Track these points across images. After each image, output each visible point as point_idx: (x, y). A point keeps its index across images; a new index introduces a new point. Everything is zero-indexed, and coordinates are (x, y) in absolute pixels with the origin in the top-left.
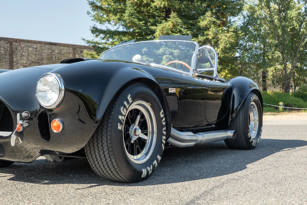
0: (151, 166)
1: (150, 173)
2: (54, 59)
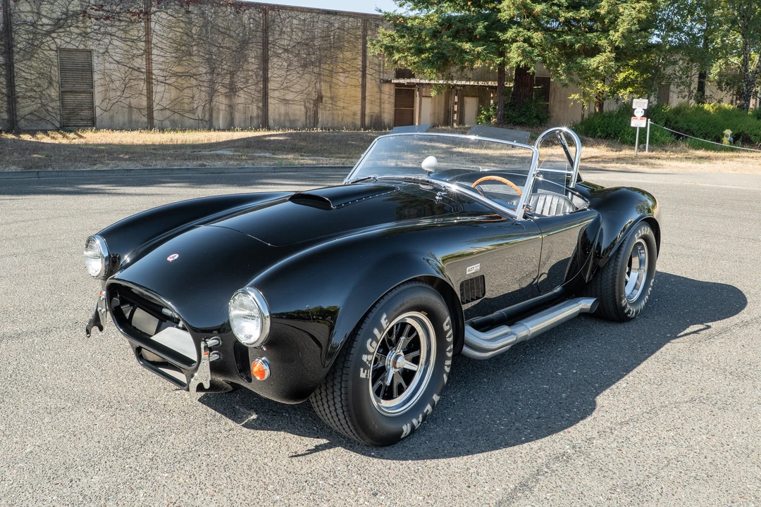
0: (421, 416)
1: (417, 427)
2: (332, 37)
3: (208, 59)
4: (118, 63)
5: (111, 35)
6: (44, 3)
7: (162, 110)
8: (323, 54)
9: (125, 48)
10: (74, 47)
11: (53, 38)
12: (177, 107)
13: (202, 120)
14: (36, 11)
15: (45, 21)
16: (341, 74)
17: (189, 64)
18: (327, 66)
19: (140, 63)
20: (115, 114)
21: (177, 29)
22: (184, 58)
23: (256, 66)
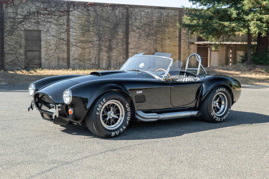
0: (118, 131)
1: (117, 134)
2: (162, 21)
3: (98, 33)
4: (53, 36)
5: (50, 22)
6: (19, 8)
7: (74, 59)
8: (158, 30)
9: (57, 29)
10: (33, 29)
11: (23, 25)
12: (82, 58)
13: (94, 64)
14: (15, 12)
15: (19, 16)
16: (167, 40)
17: (88, 36)
18: (160, 36)
19: (64, 36)
20: (51, 62)
21: (82, 19)
22: (86, 33)
23: (122, 37)
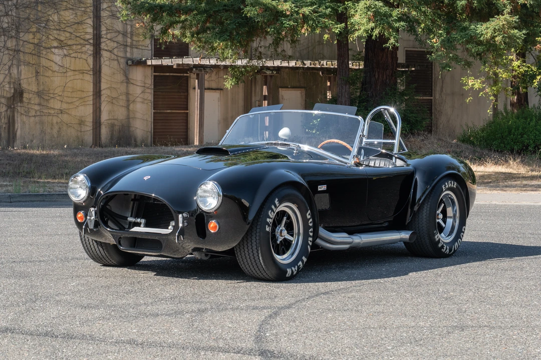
0: (296, 267)
1: (294, 273)
